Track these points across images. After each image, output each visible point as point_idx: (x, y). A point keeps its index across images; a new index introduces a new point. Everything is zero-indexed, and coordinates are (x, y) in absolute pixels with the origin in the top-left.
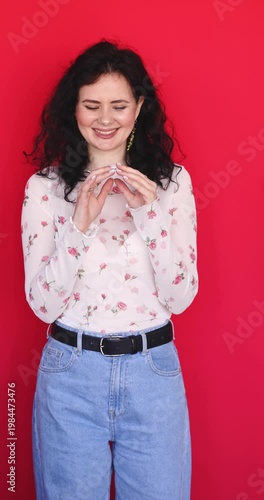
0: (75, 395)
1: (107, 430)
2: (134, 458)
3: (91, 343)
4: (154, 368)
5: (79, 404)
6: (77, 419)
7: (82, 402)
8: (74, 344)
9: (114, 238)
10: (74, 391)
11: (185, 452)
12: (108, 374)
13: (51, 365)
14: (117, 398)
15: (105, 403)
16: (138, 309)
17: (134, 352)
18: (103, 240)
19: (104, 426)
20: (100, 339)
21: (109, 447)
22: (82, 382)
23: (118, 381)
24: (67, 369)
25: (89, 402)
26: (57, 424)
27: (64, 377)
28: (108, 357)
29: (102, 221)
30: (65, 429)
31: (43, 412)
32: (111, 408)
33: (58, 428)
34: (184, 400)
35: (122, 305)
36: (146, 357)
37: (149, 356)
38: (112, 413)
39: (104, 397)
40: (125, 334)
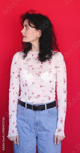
1: (35, 134)
2: (42, 142)
3: (29, 106)
4: (49, 115)
9: (36, 74)
12: (34, 116)
14: (37, 124)
15: (33, 125)
17: (42, 110)
18: (33, 75)
21: (35, 139)
22: (26, 118)
23: (37, 118)
24: (22, 114)
27: (21, 116)
28: (34, 111)
29: (33, 69)
35: (39, 96)
37: (47, 111)
38: (35, 128)
39: (33, 123)
40: (40, 104)
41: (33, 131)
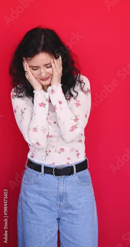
0: (41, 196)
1: (56, 213)
2: (70, 226)
3: (48, 170)
4: (79, 182)
5: (42, 200)
6: (41, 208)
7: (44, 199)
8: (40, 171)
10: (40, 194)
11: (95, 223)
12: (57, 185)
13: (28, 181)
14: (61, 197)
15: (55, 199)
16: (70, 150)
17: (70, 175)
19: (55, 211)
20: (53, 168)
21: (57, 221)
22: (43, 189)
23: (62, 189)
24: (36, 183)
25: (48, 199)
26: (31, 210)
27: (35, 187)
28: (57, 177)
30: (35, 212)
31: (24, 204)
32: (58, 202)
33: (32, 212)
34: (94, 197)
36: (75, 177)
37: (77, 176)
38: (59, 205)
39: (55, 197)
40: (65, 165)
41: (55, 209)
